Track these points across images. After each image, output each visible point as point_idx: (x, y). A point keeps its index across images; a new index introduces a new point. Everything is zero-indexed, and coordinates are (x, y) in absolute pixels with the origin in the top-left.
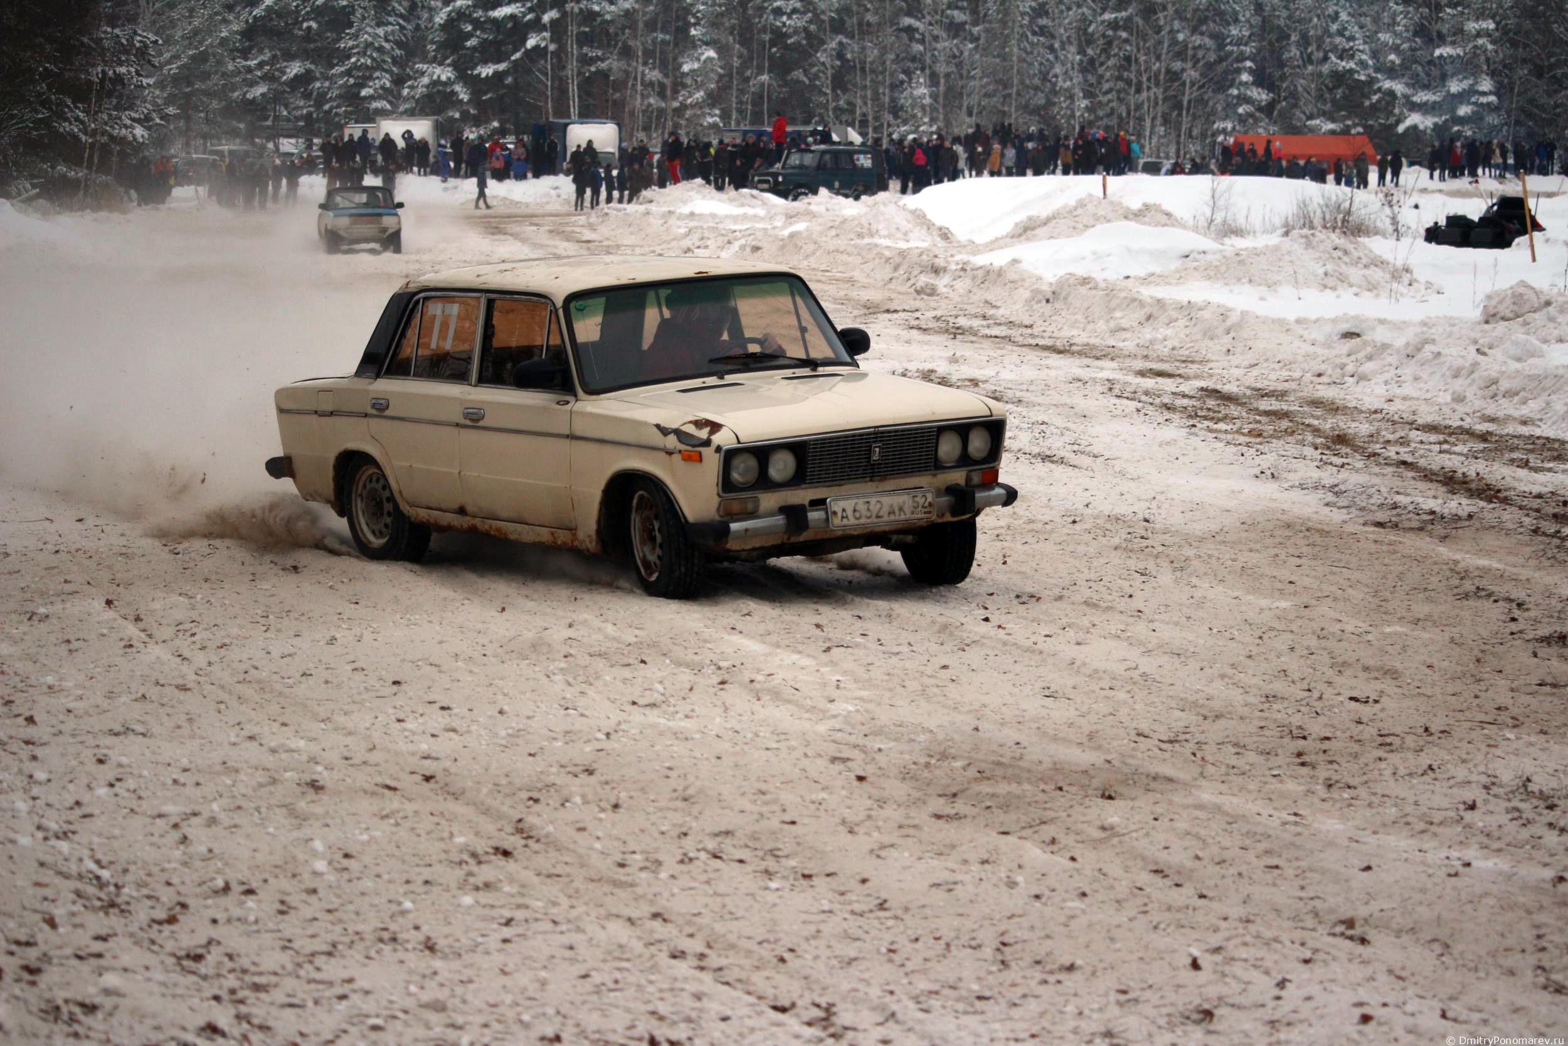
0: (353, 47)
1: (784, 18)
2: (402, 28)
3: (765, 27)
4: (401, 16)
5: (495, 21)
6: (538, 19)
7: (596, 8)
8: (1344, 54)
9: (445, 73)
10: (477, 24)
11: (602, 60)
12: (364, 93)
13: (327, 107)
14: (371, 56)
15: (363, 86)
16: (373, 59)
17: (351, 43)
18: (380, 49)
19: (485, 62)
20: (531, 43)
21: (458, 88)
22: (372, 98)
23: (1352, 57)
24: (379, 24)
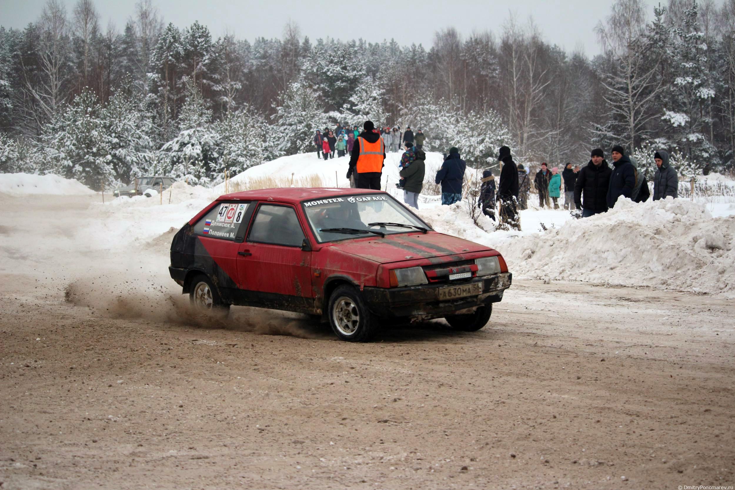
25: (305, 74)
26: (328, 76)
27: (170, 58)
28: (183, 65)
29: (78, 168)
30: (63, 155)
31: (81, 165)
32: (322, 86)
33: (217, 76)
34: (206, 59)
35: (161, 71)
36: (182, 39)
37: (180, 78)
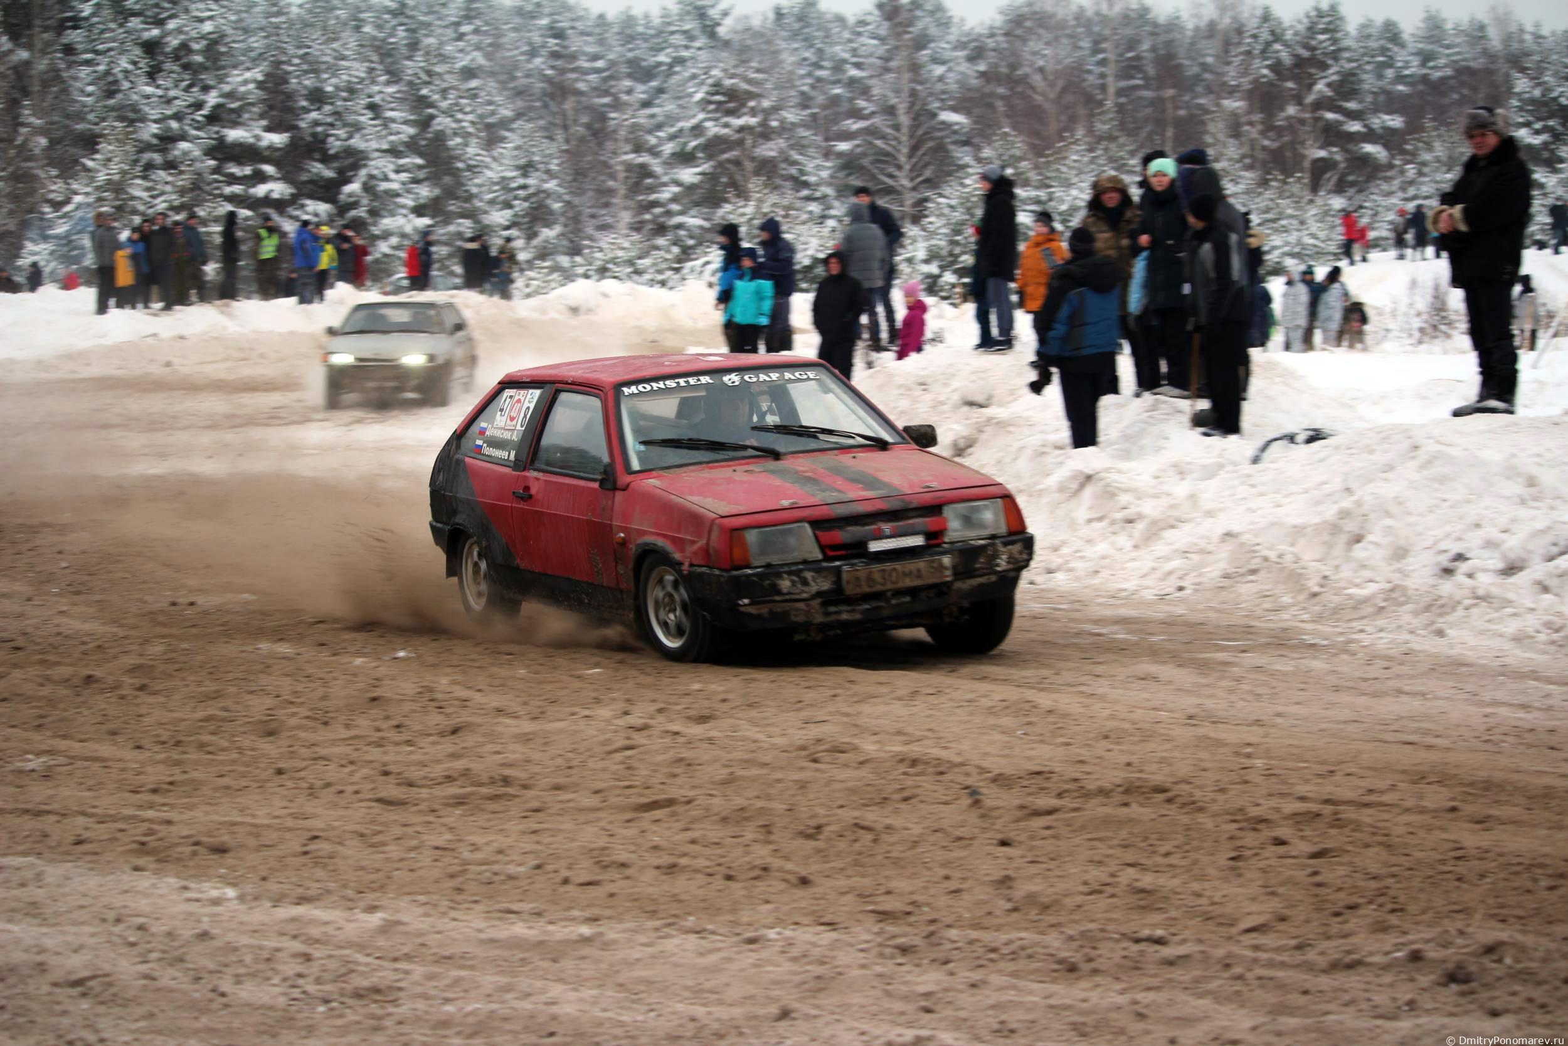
25: (1520, 100)
26: (1560, 105)
27: (1265, 71)
28: (1290, 85)
29: (949, 277)
30: (921, 254)
31: (956, 272)
32: (1551, 123)
33: (1352, 105)
34: (1332, 74)
35: (1250, 95)
36: (1289, 35)
37: (1282, 109)
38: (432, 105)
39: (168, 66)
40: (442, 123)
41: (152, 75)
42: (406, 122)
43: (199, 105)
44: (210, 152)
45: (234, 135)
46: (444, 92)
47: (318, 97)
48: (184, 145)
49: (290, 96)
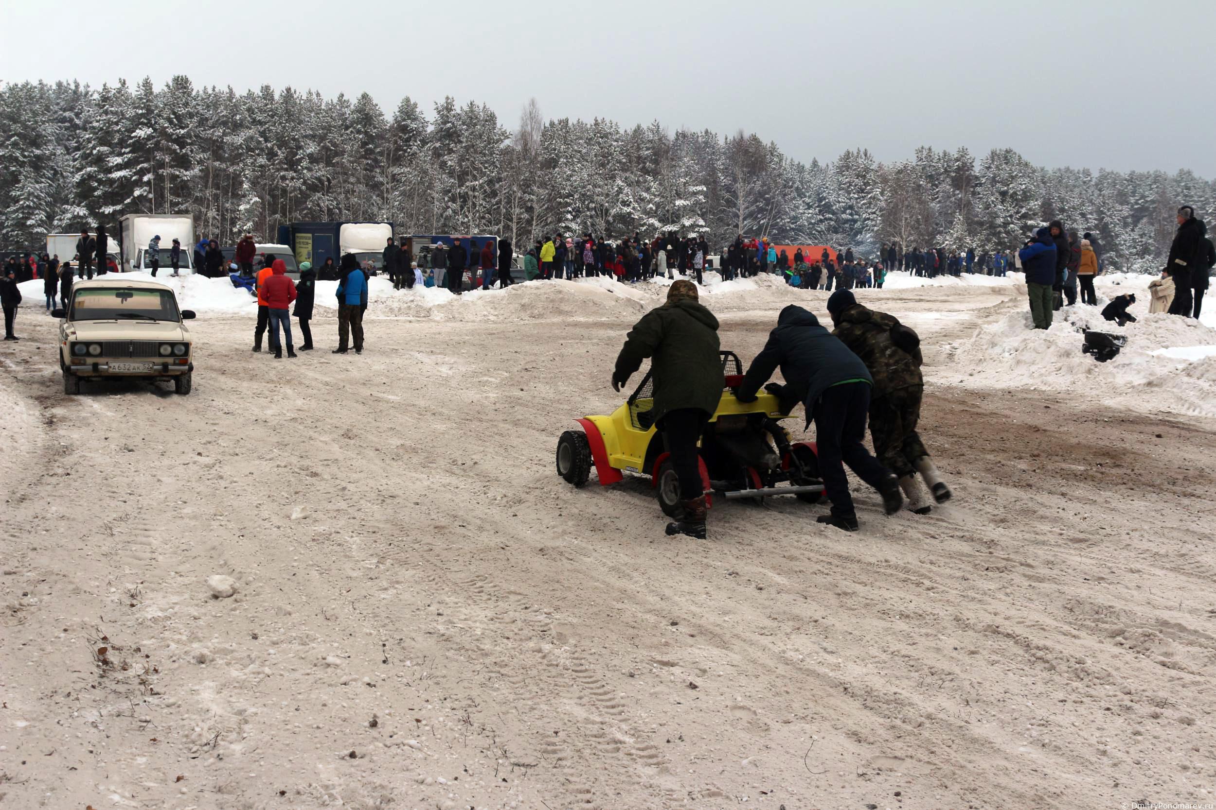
0: (21, 195)
1: (287, 182)
2: (50, 185)
3: (276, 187)
4: (49, 178)
5: (111, 182)
6: (141, 179)
7: (178, 173)
8: (625, 203)
9: (82, 211)
10: (100, 182)
11: (182, 204)
12: (29, 223)
13: (4, 231)
14: (32, 201)
15: (28, 218)
16: (34, 203)
17: (19, 193)
18: (38, 197)
19: (106, 204)
20: (137, 193)
21: (90, 220)
22: (32, 226)
23: (629, 205)
24: (37, 182)
38: (1105, 213)
39: (1008, 199)
40: (1107, 219)
41: (1002, 202)
42: (1095, 219)
43: (1018, 213)
44: (1021, 228)
45: (1030, 222)
46: (1109, 210)
47: (1062, 210)
48: (1012, 226)
49: (1053, 210)
